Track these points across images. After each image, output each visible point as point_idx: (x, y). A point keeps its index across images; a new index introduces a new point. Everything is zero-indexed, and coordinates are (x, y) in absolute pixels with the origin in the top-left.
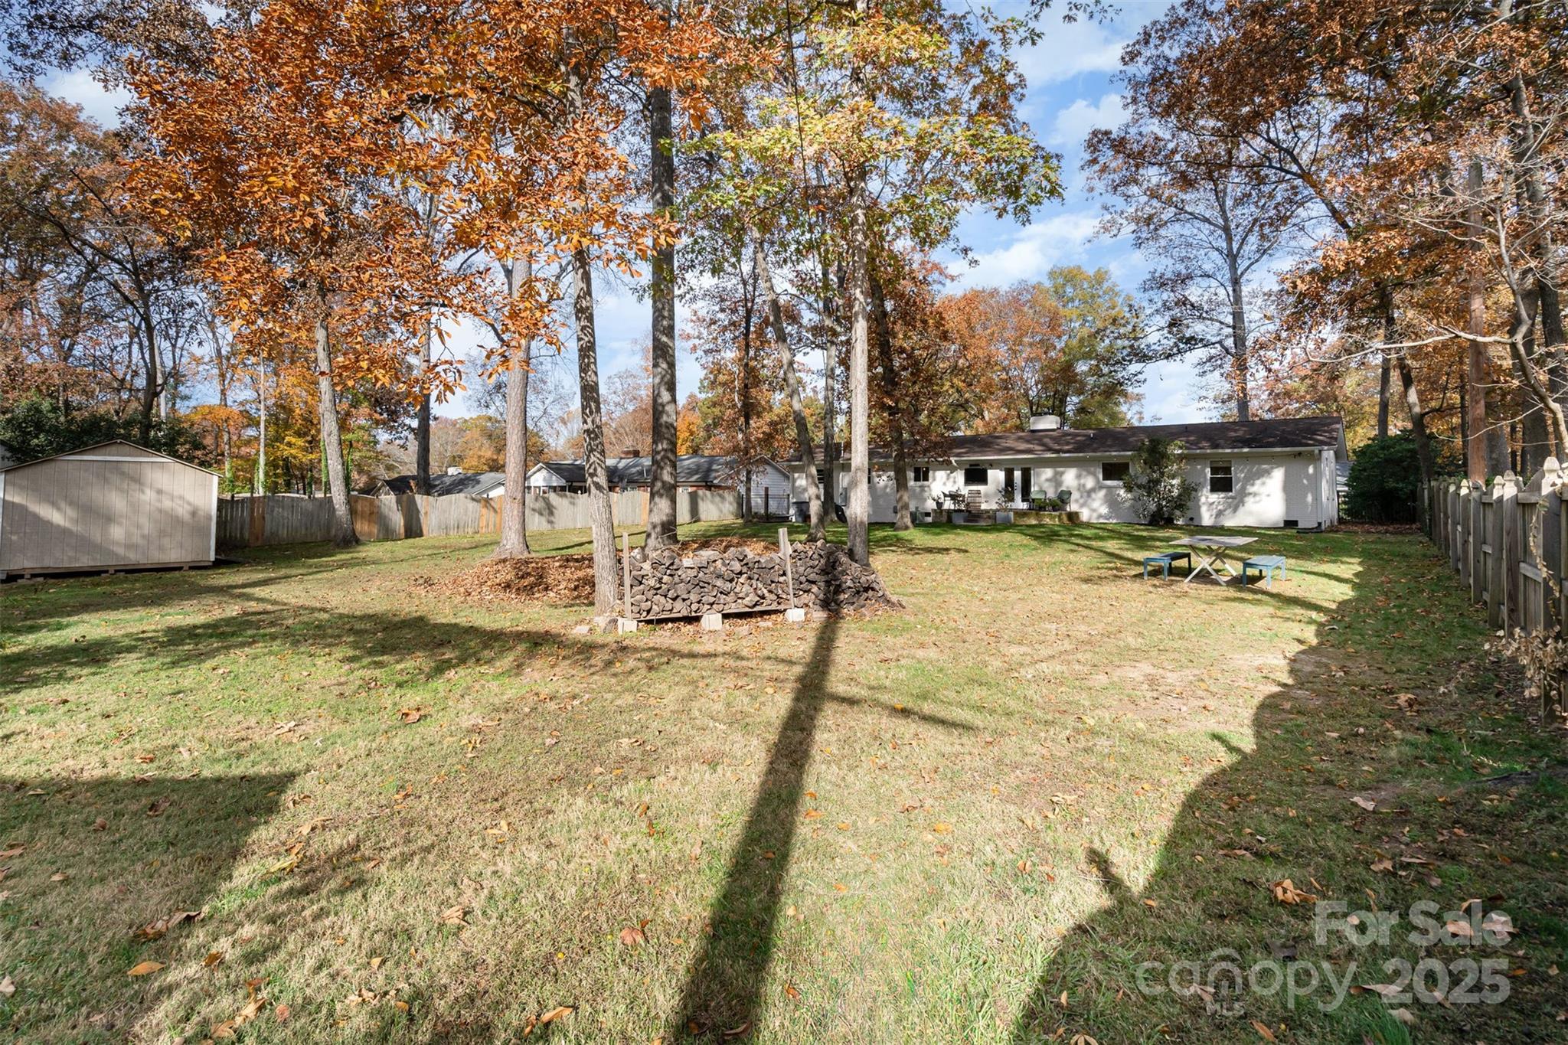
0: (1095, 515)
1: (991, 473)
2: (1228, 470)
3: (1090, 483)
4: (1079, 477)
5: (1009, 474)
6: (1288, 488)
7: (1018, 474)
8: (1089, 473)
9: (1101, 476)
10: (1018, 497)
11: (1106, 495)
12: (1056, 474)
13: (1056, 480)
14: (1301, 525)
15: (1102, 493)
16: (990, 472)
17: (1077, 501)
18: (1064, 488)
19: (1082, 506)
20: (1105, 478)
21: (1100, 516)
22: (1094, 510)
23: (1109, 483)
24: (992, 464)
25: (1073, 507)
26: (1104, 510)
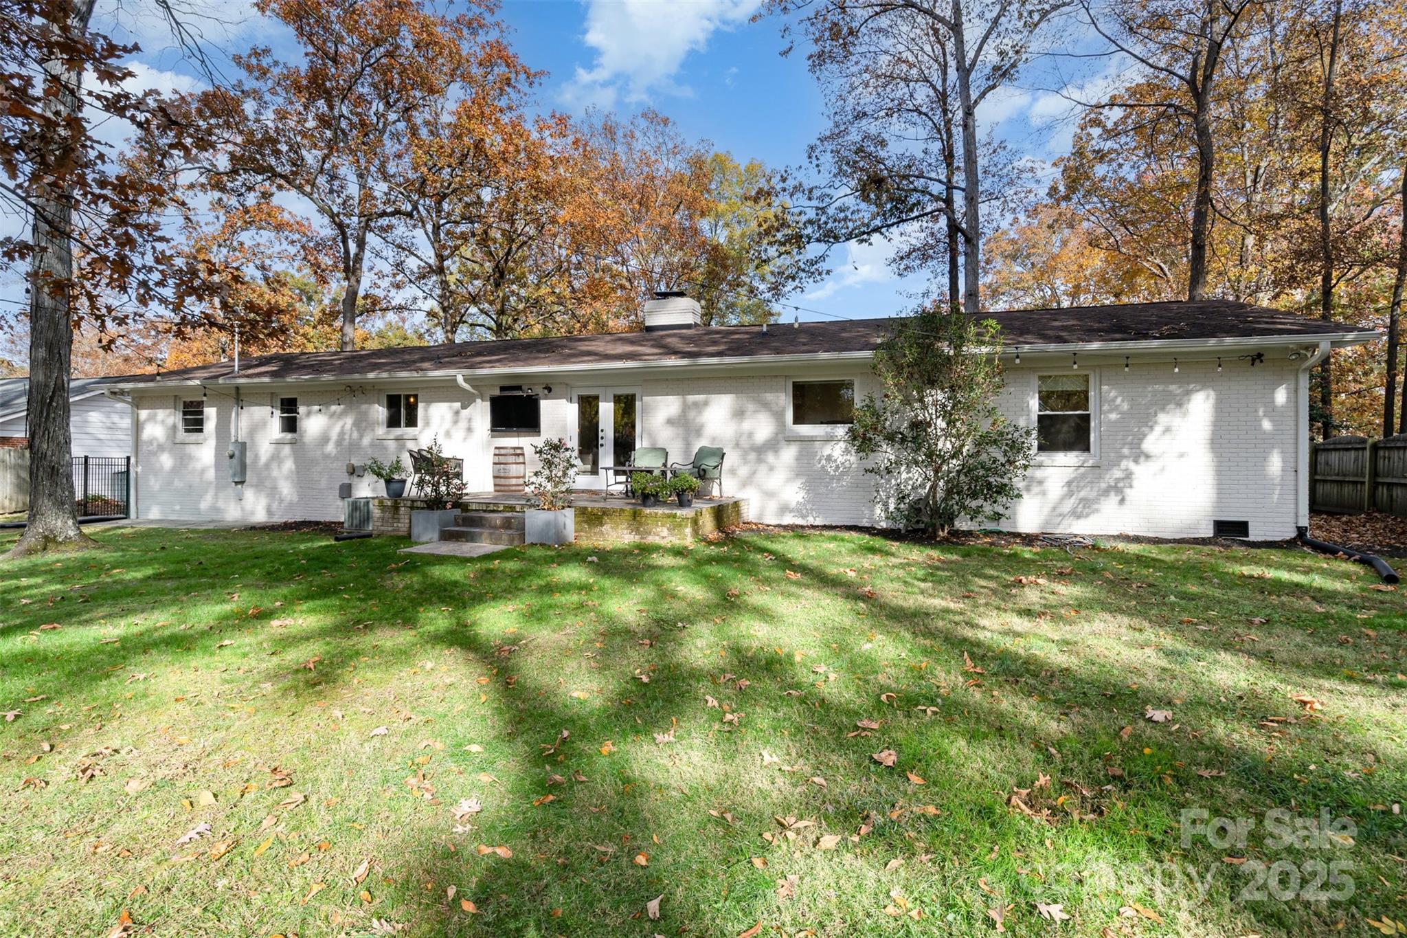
0: (772, 506)
1: (548, 408)
2: (1082, 399)
3: (762, 427)
4: (739, 414)
5: (588, 406)
6: (1220, 441)
7: (607, 411)
8: (766, 406)
9: (789, 415)
10: (607, 459)
11: (799, 458)
12: (686, 408)
13: (685, 424)
14: (1256, 534)
15: (789, 454)
16: (545, 405)
17: (733, 472)
18: (703, 442)
19: (744, 484)
20: (798, 420)
21: (784, 509)
22: (769, 494)
23: (806, 430)
24: (550, 387)
25: (726, 487)
26: (794, 494)
